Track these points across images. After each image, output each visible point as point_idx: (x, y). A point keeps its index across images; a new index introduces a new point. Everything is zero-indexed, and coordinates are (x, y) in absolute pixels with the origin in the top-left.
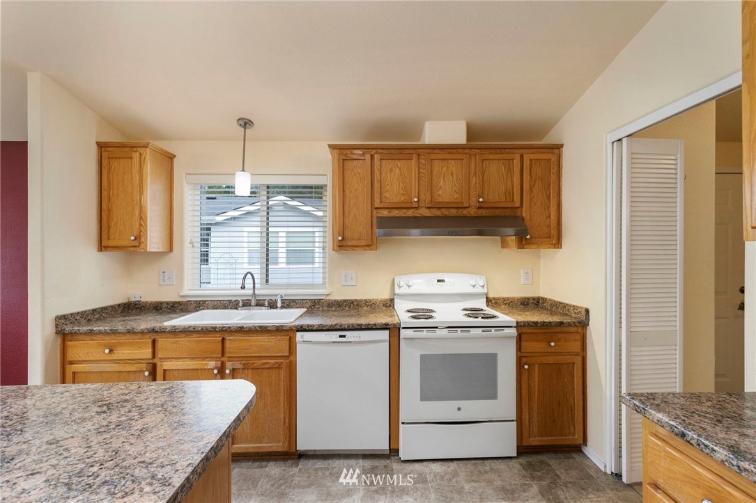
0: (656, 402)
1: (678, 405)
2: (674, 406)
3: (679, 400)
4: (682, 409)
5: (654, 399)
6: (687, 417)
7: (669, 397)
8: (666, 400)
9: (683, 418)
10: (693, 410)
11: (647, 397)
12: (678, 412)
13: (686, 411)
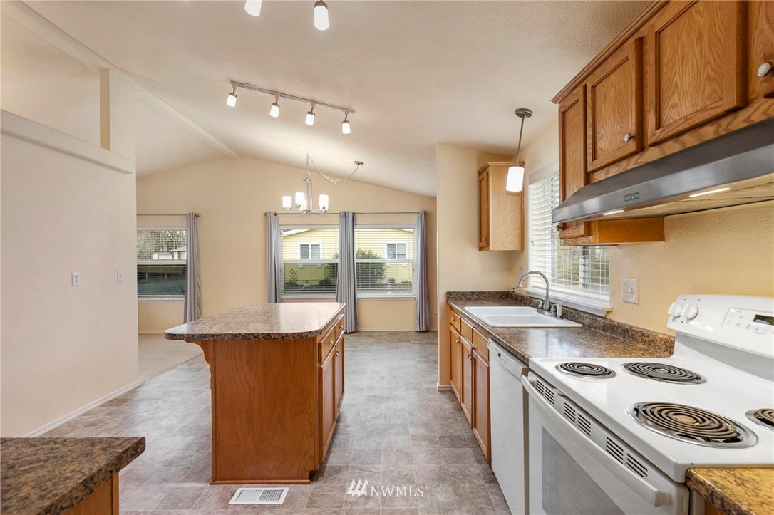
0: (98, 447)
1: (70, 459)
2: (74, 455)
3: (72, 468)
4: (62, 457)
5: (104, 449)
6: (52, 449)
7: (87, 465)
8: (88, 457)
9: (57, 446)
10: (47, 464)
11: (113, 447)
12: (65, 449)
13: (56, 457)
